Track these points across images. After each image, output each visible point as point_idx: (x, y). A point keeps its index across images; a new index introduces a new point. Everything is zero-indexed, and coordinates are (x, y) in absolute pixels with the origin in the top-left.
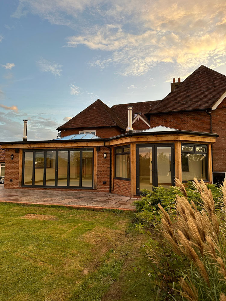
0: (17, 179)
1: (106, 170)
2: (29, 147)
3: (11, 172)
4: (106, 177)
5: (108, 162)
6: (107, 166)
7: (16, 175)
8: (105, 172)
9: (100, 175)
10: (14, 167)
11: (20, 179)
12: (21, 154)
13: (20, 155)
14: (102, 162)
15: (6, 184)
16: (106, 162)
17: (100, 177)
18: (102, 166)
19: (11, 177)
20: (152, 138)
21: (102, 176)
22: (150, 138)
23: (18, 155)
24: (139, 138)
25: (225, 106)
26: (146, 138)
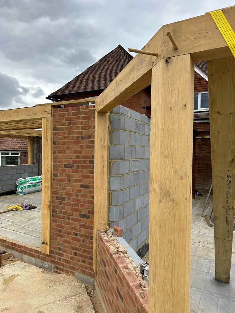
1: (77, 196)
4: (76, 220)
6: (81, 181)
8: (74, 200)
9: (58, 210)
14: (65, 166)
16: (78, 167)
17: (59, 217)
18: (64, 181)
21: (65, 213)
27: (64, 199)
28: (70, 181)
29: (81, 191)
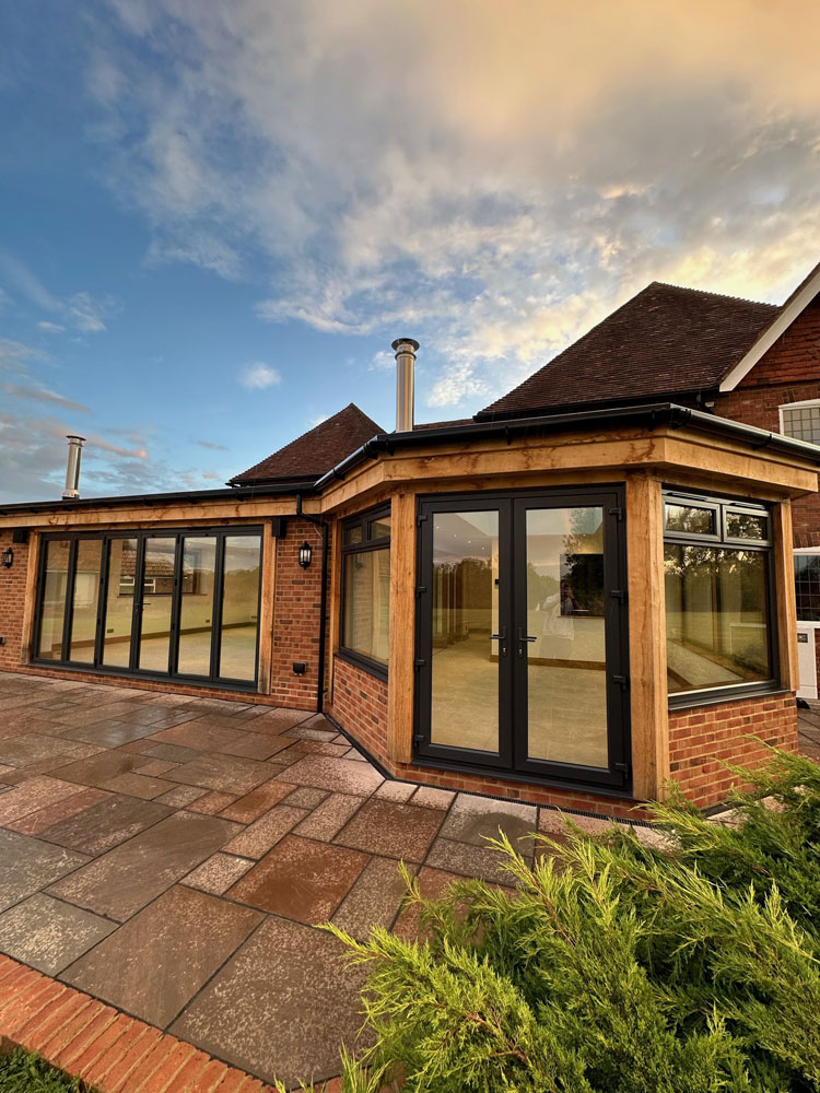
0: (18, 636)
1: (309, 617)
2: (54, 522)
4: (307, 647)
5: (316, 582)
6: (313, 599)
7: (16, 621)
8: (304, 623)
9: (283, 637)
10: (13, 595)
11: (25, 639)
12: (33, 549)
13: (29, 550)
14: (293, 582)
16: (310, 582)
18: (292, 600)
19: (1, 629)
20: (498, 455)
21: (292, 640)
22: (490, 456)
23: (23, 552)
24: (429, 458)
25: (771, 381)
26: (465, 459)
27: (291, 622)
28: (299, 600)
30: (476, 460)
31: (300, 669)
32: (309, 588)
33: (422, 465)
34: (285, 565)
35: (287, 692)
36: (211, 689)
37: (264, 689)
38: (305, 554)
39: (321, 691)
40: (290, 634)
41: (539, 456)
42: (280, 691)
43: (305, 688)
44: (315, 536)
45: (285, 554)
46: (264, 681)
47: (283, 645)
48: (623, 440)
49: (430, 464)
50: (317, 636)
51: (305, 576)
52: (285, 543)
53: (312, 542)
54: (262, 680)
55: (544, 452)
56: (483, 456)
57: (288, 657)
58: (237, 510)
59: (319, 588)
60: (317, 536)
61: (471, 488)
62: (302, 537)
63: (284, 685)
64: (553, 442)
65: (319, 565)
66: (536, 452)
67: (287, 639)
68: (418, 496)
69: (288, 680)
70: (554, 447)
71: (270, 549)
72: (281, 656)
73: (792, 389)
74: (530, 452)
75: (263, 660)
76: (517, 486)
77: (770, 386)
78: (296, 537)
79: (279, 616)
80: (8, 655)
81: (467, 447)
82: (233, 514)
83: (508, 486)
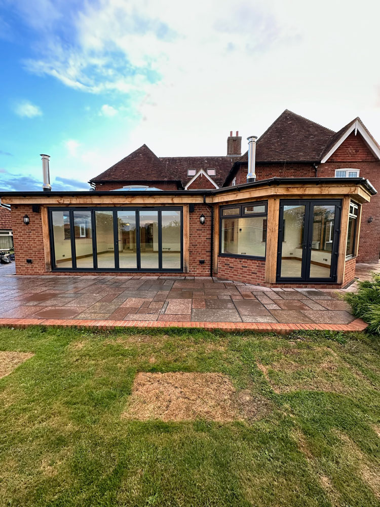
0: (42, 258)
1: (205, 243)
2: (62, 202)
3: (26, 247)
5: (208, 230)
6: (206, 236)
7: (39, 251)
9: (193, 251)
10: (33, 239)
11: (47, 259)
12: (44, 215)
13: (42, 216)
14: (197, 230)
15: (20, 268)
16: (205, 230)
18: (197, 237)
19: (28, 256)
20: (313, 189)
21: (197, 252)
22: (310, 188)
23: (38, 217)
24: (290, 188)
25: (335, 160)
26: (302, 189)
27: (197, 245)
28: (200, 237)
29: (206, 241)
30: (305, 189)
31: (202, 262)
32: (204, 232)
33: (287, 189)
34: (193, 223)
35: (196, 271)
36: (160, 273)
37: (186, 270)
38: (202, 219)
39: (211, 269)
40: (196, 250)
41: (325, 189)
42: (192, 271)
43: (204, 269)
44: (206, 212)
45: (193, 219)
46: (186, 268)
47: (194, 254)
48: (349, 187)
49: (290, 189)
50: (209, 249)
51: (203, 228)
52: (193, 214)
53: (205, 214)
54: (185, 268)
55: (326, 188)
56: (308, 188)
57: (196, 258)
58: (172, 200)
59: (209, 232)
60: (208, 212)
61: (299, 198)
62: (201, 212)
63: (195, 269)
64: (330, 186)
65: (209, 223)
66: (324, 188)
67: (195, 252)
68: (280, 200)
69: (196, 267)
70: (329, 187)
71: (187, 217)
72: (193, 258)
73: (339, 164)
74: (322, 188)
75: (185, 260)
76: (313, 198)
77: (334, 162)
78: (198, 212)
79: (192, 243)
80: (36, 268)
81: (304, 185)
82: (170, 201)
83: (310, 198)
